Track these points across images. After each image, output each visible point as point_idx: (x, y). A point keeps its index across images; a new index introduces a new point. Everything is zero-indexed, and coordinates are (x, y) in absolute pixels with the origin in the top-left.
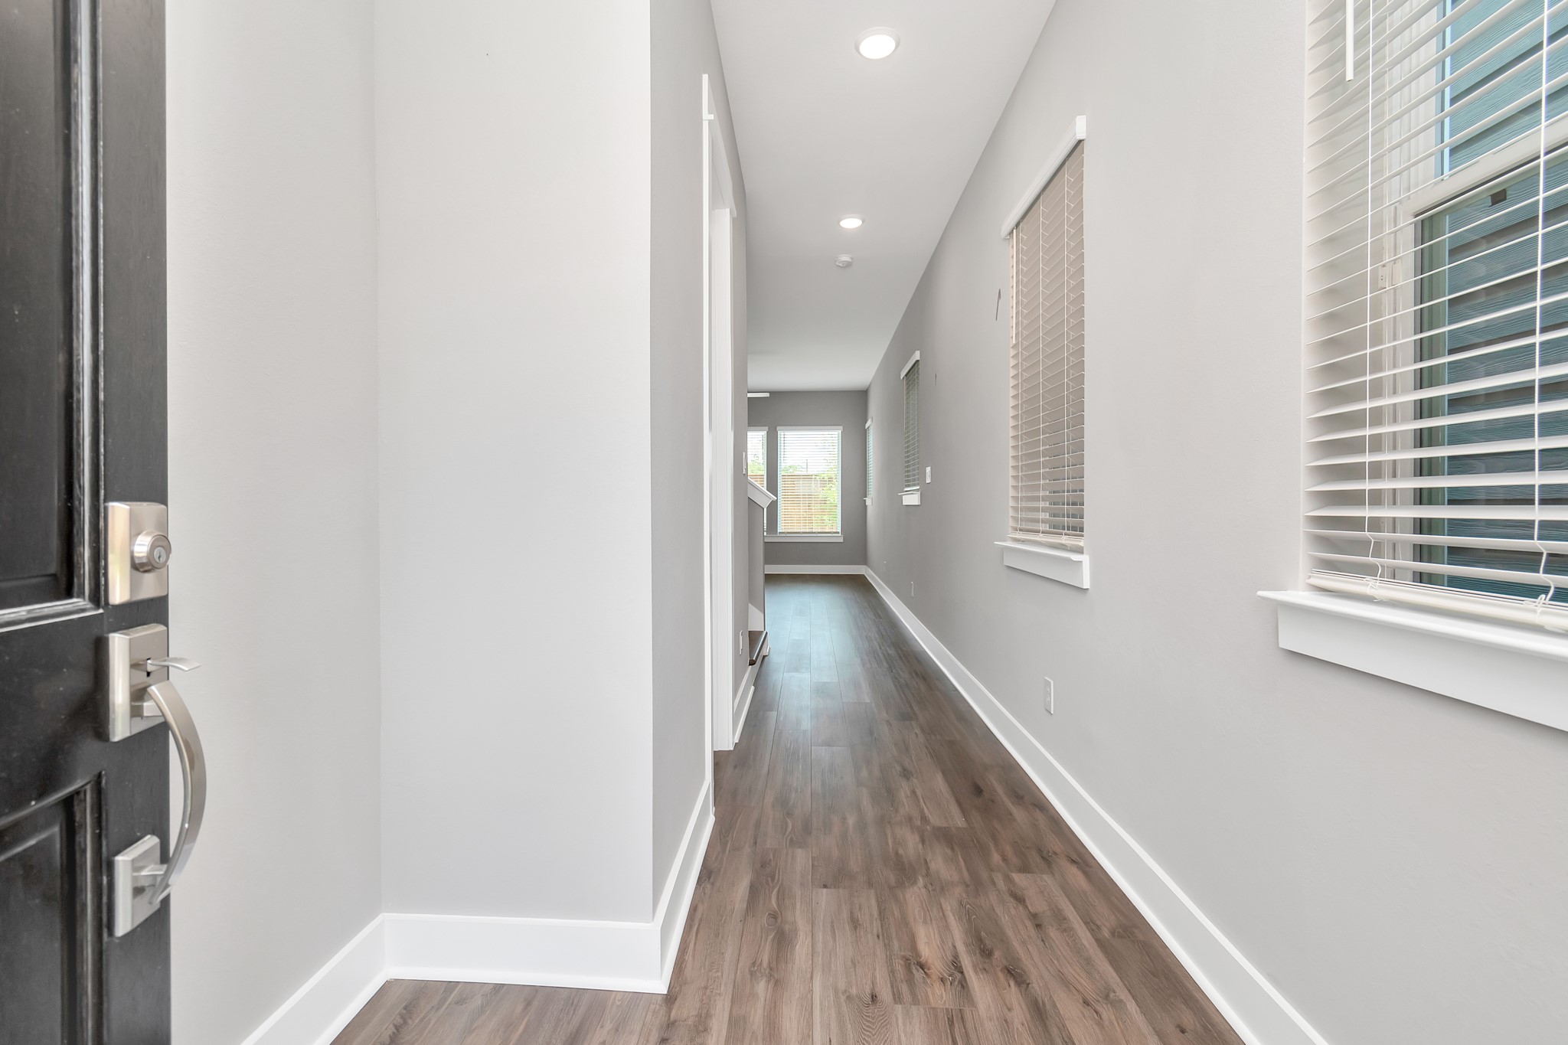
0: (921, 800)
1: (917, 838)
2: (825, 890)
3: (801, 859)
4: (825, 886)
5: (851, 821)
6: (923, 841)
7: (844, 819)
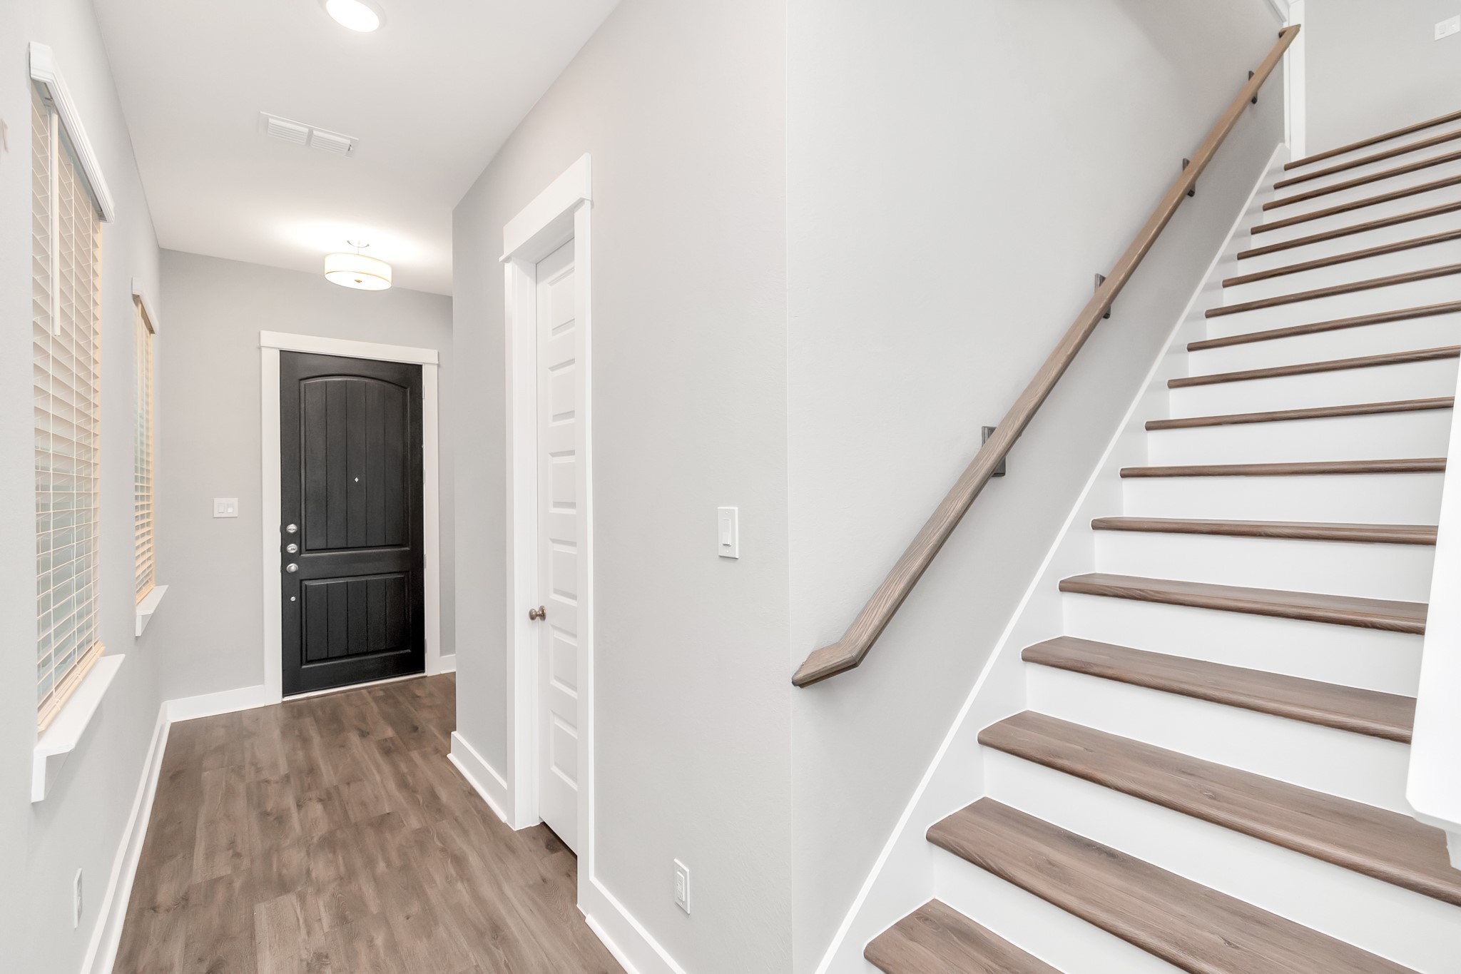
0: (301, 921)
1: (314, 875)
2: (388, 812)
3: (414, 822)
4: (388, 814)
5: (381, 866)
6: (308, 855)
7: (389, 864)
